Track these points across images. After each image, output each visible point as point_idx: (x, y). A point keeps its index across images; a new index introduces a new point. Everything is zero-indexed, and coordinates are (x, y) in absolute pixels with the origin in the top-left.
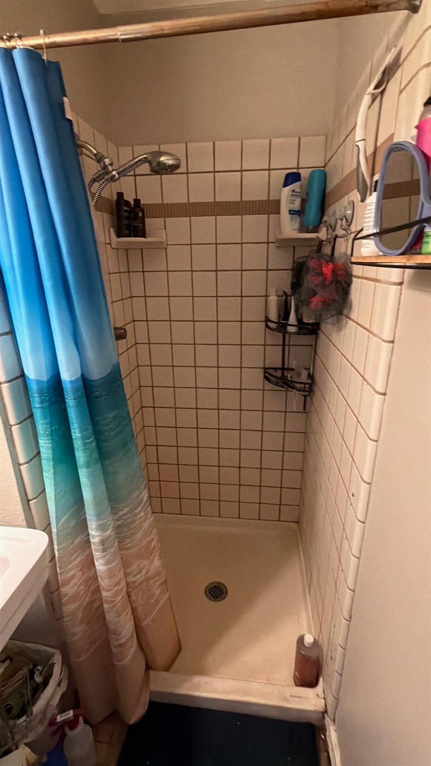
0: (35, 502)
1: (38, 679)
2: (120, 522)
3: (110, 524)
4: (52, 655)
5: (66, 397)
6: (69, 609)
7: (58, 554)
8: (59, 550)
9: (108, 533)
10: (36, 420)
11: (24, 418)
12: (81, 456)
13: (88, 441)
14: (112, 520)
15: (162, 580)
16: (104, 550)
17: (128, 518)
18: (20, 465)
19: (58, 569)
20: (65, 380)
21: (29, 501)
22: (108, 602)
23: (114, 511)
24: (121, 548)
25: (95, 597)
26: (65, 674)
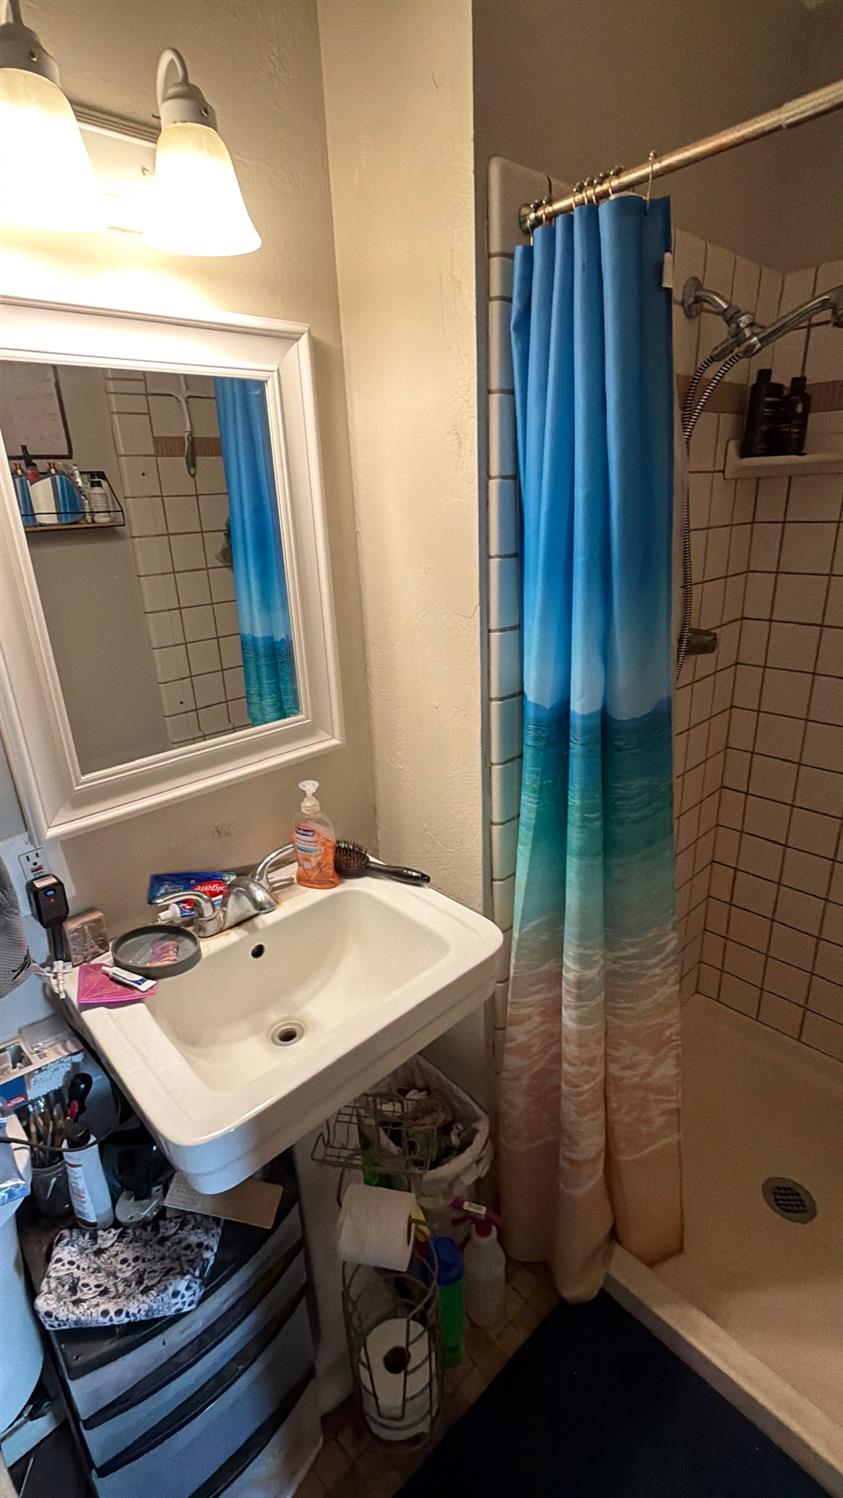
0: (500, 885)
1: (455, 1140)
2: (616, 967)
3: (597, 962)
4: (477, 1119)
5: (572, 739)
6: (512, 1062)
7: (515, 973)
8: (516, 967)
9: (592, 973)
10: (525, 763)
11: (512, 756)
12: (574, 837)
13: (591, 816)
14: (603, 956)
15: (673, 1105)
16: (579, 997)
17: (631, 966)
18: (492, 823)
19: (509, 996)
20: (574, 712)
21: (493, 880)
22: (570, 1083)
23: (609, 945)
24: (608, 1007)
25: (554, 1067)
26: (488, 1154)
